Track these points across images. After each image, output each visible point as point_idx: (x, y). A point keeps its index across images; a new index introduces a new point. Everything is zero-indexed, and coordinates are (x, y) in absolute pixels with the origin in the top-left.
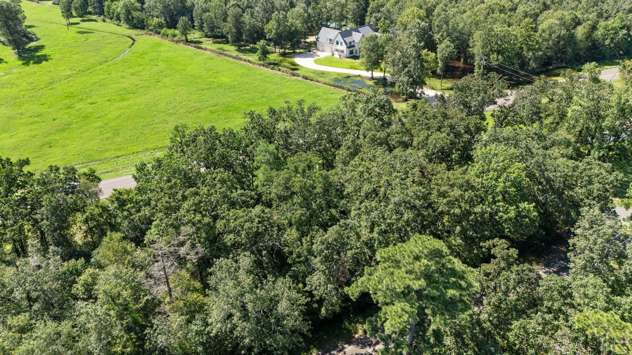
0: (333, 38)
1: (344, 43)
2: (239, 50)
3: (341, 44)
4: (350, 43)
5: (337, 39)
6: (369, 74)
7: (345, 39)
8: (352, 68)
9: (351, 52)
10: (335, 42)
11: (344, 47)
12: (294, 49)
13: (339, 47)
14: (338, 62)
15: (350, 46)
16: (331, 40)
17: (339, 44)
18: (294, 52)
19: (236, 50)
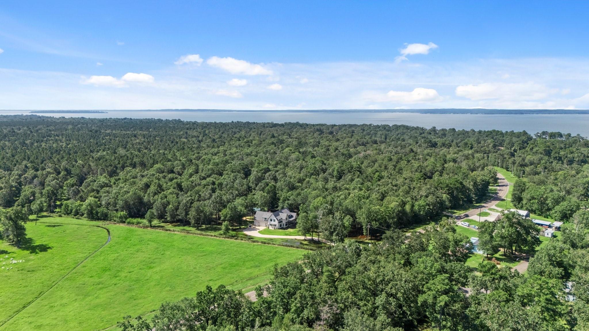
0: (267, 217)
1: (276, 220)
2: (198, 229)
3: (274, 221)
4: (280, 220)
5: (271, 218)
6: (303, 238)
7: (277, 217)
8: (287, 235)
9: (281, 226)
10: (269, 220)
11: (276, 223)
12: (240, 226)
13: (273, 223)
14: (275, 232)
15: (280, 222)
16: (265, 219)
17: (273, 221)
18: (240, 228)
19: (196, 230)
